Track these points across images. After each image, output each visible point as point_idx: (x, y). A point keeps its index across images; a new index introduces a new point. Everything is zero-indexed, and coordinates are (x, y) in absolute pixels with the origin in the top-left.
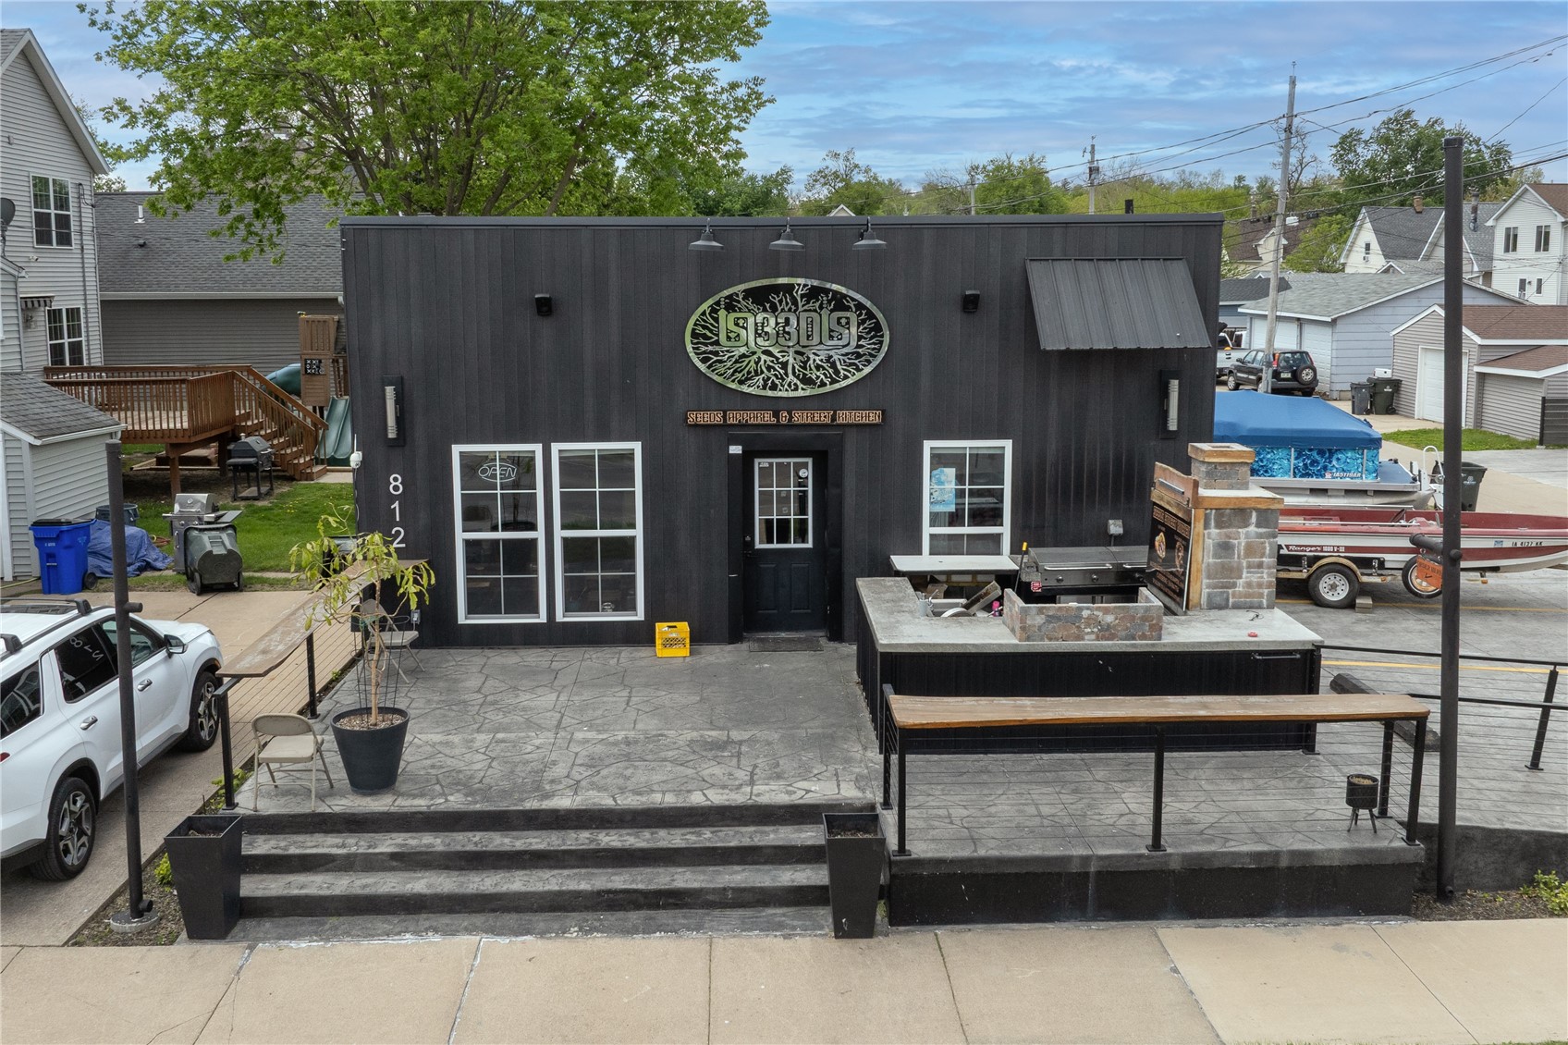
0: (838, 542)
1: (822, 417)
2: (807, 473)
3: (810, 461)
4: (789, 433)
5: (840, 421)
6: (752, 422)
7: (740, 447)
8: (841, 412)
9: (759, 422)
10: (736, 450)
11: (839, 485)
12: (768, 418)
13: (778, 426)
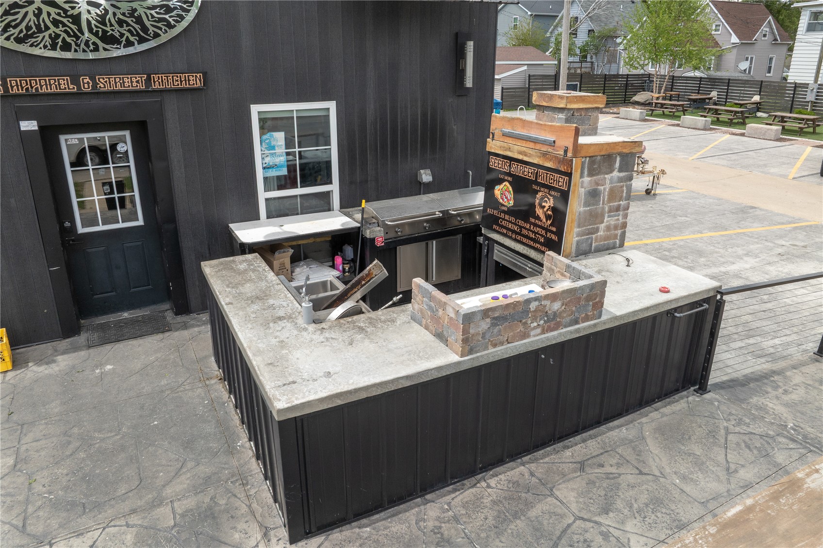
0: (171, 218)
1: (133, 82)
2: (126, 147)
3: (127, 134)
4: (95, 102)
5: (156, 86)
6: (44, 90)
7: (35, 123)
8: (156, 76)
9: (54, 90)
10: (29, 125)
11: (165, 156)
12: (65, 85)
13: (80, 94)
